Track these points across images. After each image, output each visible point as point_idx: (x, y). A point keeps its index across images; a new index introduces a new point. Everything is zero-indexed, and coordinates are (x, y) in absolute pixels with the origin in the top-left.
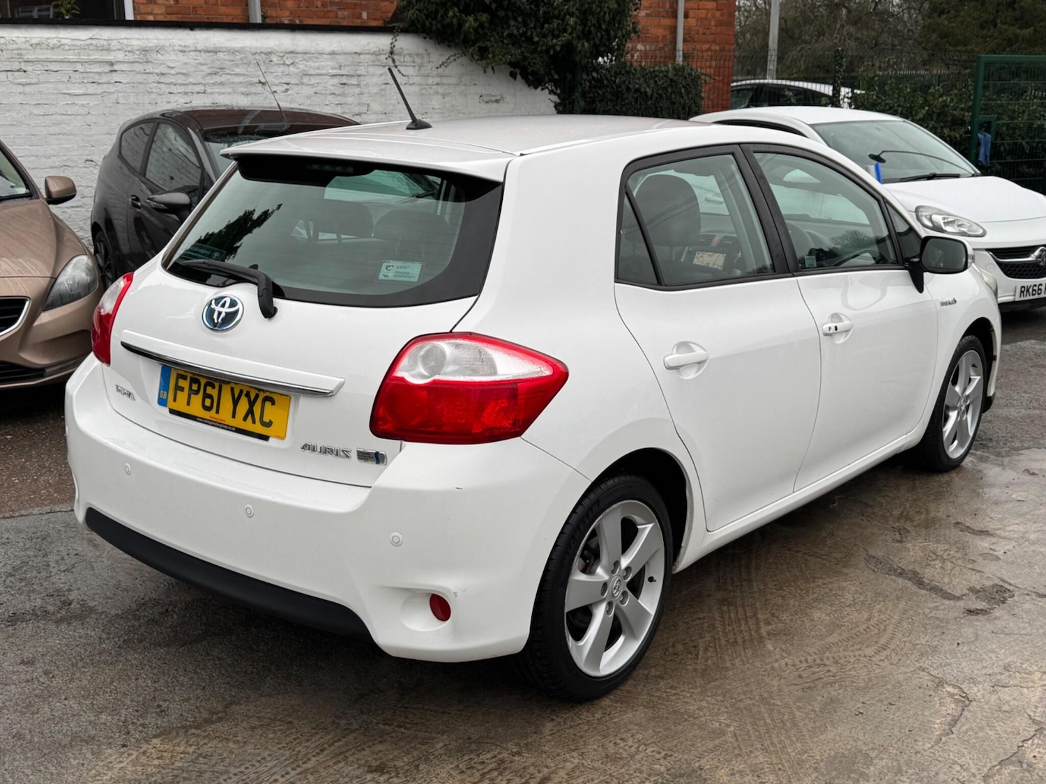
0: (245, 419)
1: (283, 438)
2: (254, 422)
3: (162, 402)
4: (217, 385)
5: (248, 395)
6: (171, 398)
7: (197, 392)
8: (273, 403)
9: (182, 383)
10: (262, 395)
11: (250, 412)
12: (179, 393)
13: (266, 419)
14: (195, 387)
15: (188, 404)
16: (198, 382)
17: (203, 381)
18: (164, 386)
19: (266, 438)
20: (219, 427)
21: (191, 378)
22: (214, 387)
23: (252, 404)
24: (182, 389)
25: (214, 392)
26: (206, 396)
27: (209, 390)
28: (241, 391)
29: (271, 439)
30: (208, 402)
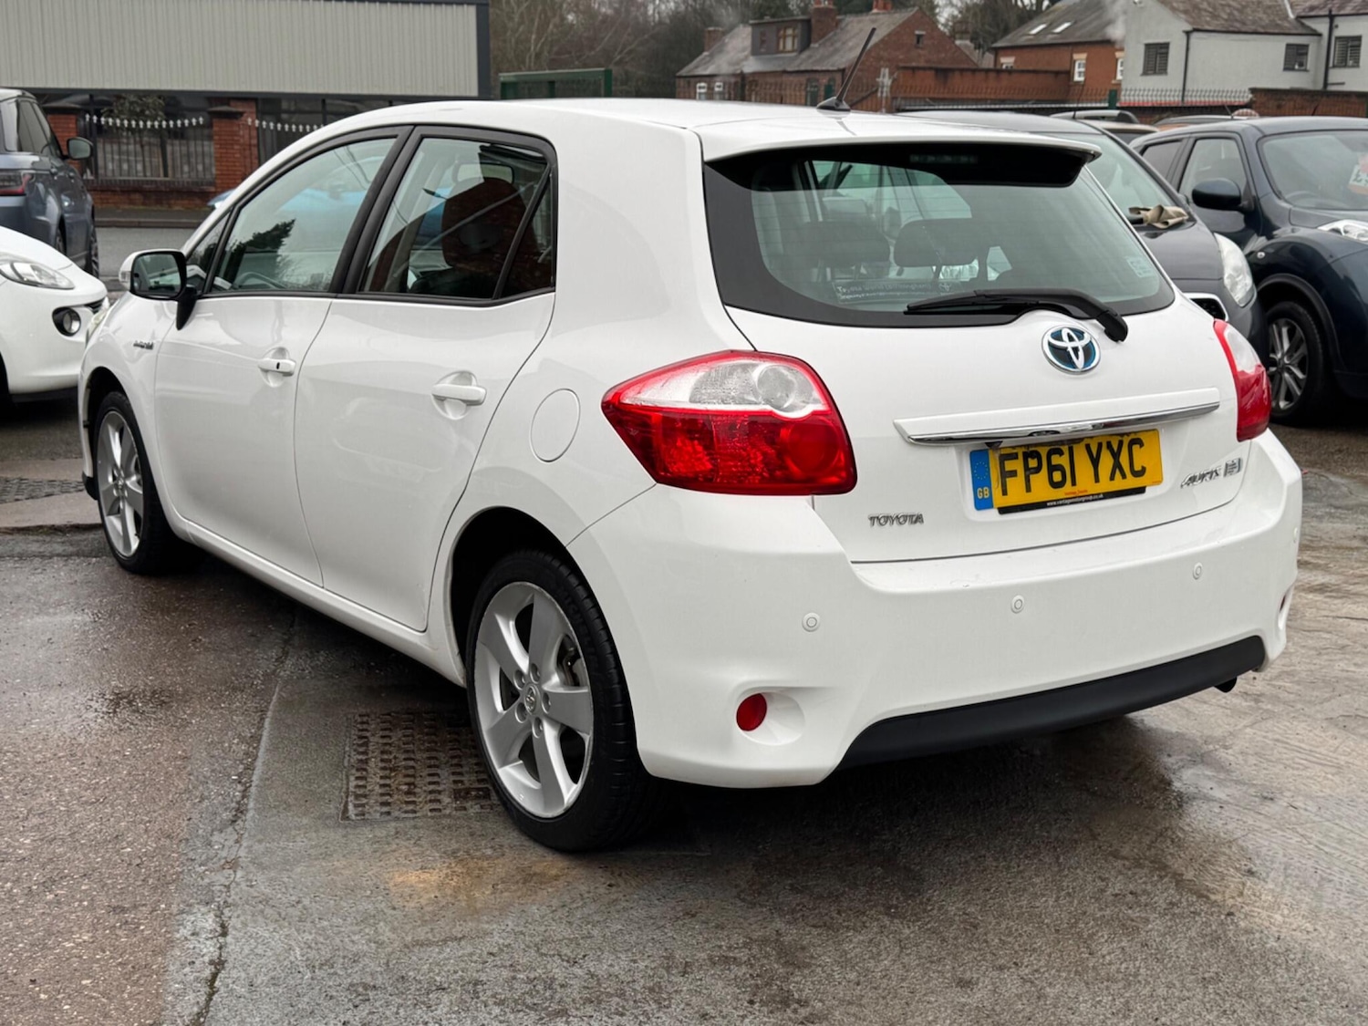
0: (1112, 478)
1: (1158, 482)
2: (1124, 476)
3: (982, 504)
4: (1065, 449)
5: (1109, 446)
6: (997, 491)
7: (1038, 470)
8: (1141, 444)
9: (1009, 466)
10: (1126, 440)
11: (1117, 466)
12: (1009, 481)
13: (1137, 468)
14: (1033, 463)
15: (1028, 489)
16: (1037, 456)
17: (1044, 452)
18: (980, 479)
19: (1141, 490)
20: (1081, 502)
21: (1024, 453)
22: (1061, 453)
23: (1116, 456)
24: (1013, 474)
25: (1063, 461)
26: (1052, 469)
27: (1056, 460)
28: (1100, 445)
29: (1147, 489)
30: (1057, 476)
